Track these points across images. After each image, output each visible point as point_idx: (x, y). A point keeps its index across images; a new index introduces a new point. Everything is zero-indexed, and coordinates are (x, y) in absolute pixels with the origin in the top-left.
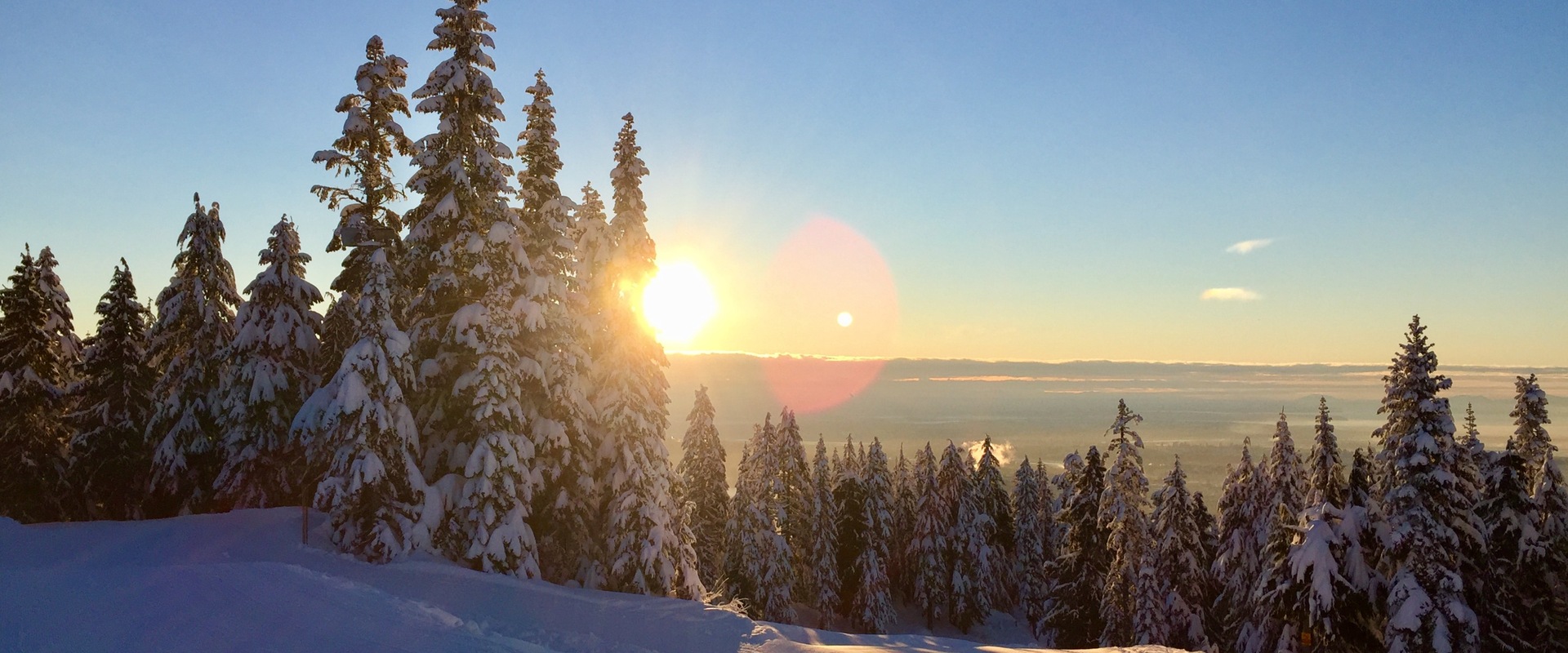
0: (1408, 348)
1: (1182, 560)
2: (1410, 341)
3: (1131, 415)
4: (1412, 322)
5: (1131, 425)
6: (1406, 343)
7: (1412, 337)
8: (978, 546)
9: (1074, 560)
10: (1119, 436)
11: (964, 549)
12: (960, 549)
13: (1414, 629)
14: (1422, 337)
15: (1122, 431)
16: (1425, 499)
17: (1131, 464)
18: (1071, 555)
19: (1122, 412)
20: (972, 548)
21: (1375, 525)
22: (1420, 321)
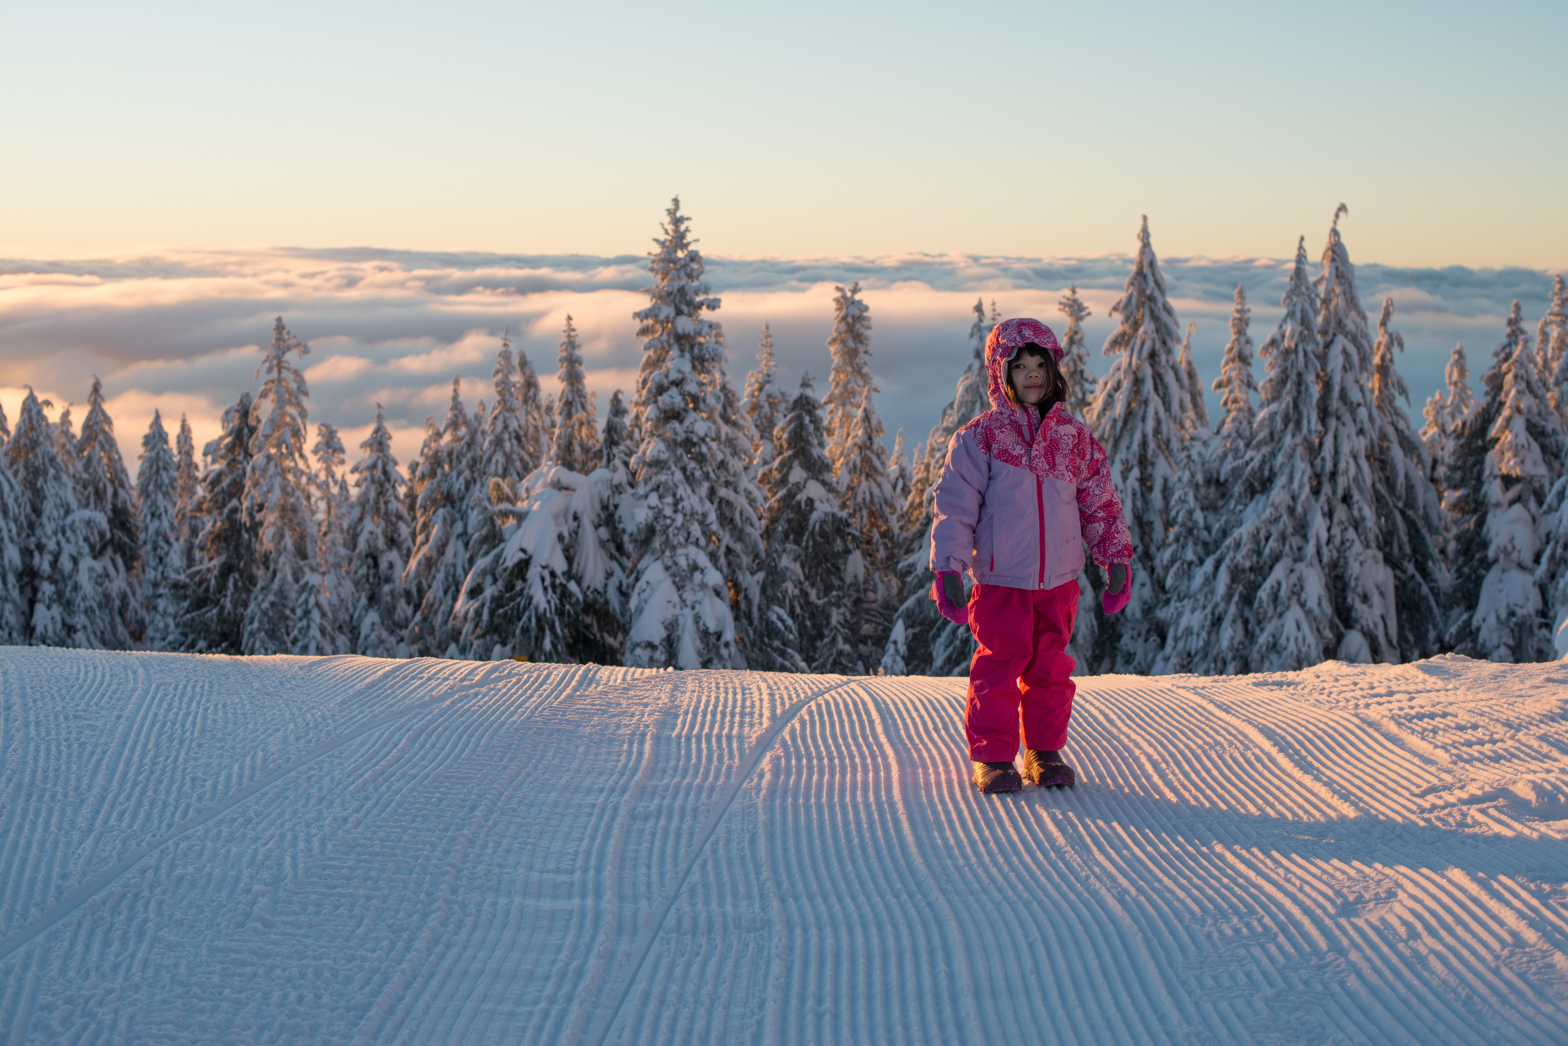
0: (662, 244)
1: (383, 565)
2: (667, 233)
3: (293, 342)
4: (671, 206)
5: (292, 357)
6: (662, 237)
7: (670, 228)
8: (75, 560)
9: (216, 572)
10: (274, 375)
11: (54, 564)
12: (46, 567)
13: (656, 642)
14: (683, 228)
15: (280, 366)
16: (679, 459)
17: (293, 419)
18: (211, 564)
19: (279, 339)
20: (66, 564)
21: (617, 499)
22: (681, 205)
